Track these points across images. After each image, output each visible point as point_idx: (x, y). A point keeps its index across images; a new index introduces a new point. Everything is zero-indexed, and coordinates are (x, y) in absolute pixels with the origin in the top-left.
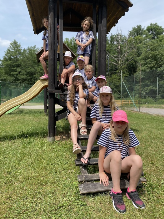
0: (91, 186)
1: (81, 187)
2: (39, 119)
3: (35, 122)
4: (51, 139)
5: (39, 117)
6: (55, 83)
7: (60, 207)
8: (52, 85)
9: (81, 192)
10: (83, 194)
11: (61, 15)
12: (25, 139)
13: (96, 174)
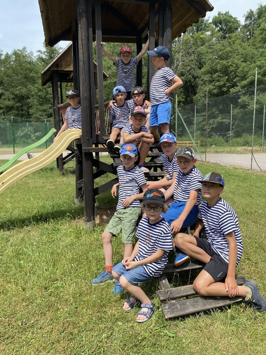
0: (179, 306)
1: (165, 309)
3: (48, 189)
4: (89, 224)
7: (142, 340)
8: (88, 140)
9: (167, 317)
10: (170, 319)
11: (98, 23)
13: (182, 288)
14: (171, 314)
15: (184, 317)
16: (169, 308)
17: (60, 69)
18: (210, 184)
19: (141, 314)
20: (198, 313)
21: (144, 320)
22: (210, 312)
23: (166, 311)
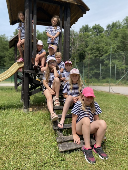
0: (67, 145)
1: (60, 147)
2: (10, 94)
3: (8, 97)
4: (26, 110)
5: (11, 93)
6: (30, 66)
7: (45, 164)
8: (27, 67)
9: (60, 151)
10: (62, 152)
11: (35, 11)
12: (3, 111)
14: (63, 149)
16: (62, 146)
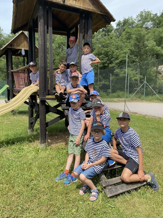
0: (114, 190)
4: (43, 145)
6: (46, 91)
10: (110, 197)
11: (50, 22)
13: (114, 179)
14: (110, 194)
15: (117, 196)
16: (109, 191)
17: (13, 47)
18: (123, 119)
19: (92, 196)
20: (124, 193)
21: (95, 200)
22: (130, 192)
23: (107, 193)
